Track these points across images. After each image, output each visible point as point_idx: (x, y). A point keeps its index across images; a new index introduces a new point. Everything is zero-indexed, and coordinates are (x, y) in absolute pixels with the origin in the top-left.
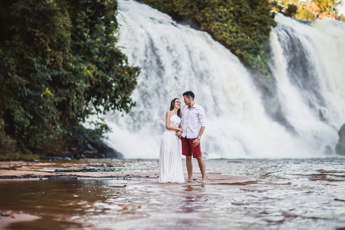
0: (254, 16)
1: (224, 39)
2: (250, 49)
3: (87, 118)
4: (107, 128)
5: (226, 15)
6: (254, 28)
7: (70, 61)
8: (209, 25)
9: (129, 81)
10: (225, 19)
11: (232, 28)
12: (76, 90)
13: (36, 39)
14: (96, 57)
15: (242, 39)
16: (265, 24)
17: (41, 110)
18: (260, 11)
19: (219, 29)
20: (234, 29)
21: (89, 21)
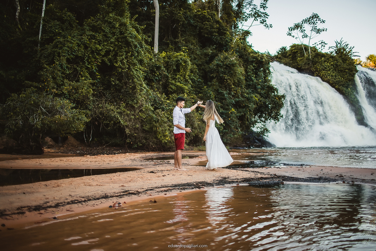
0: (345, 66)
1: (328, 80)
2: (344, 85)
3: (256, 125)
4: (267, 130)
5: (329, 67)
6: (345, 73)
7: (245, 93)
8: (319, 73)
9: (279, 103)
10: (328, 69)
11: (333, 74)
12: (249, 109)
13: (225, 81)
14: (259, 90)
15: (338, 79)
16: (352, 71)
17: (229, 120)
18: (348, 64)
19: (325, 75)
20: (334, 74)
21: (254, 71)
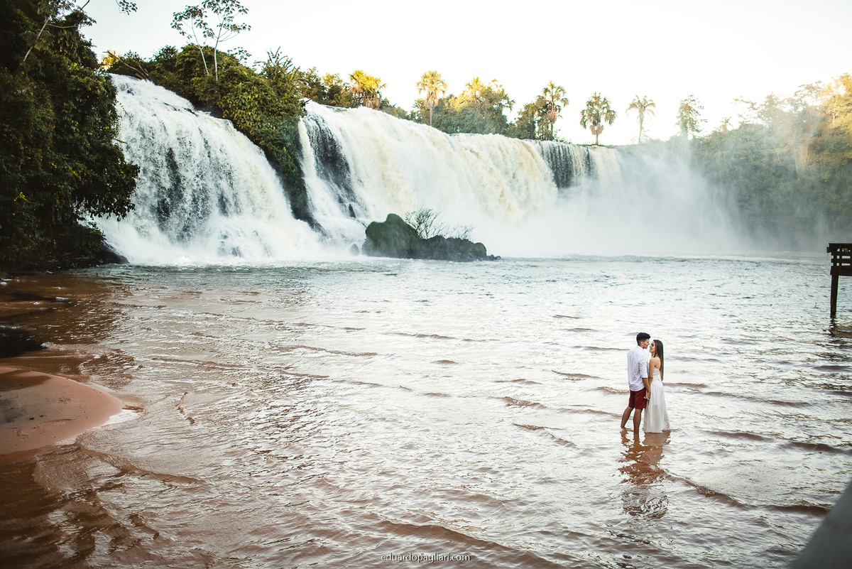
0: (281, 104)
1: (247, 129)
2: (275, 140)
5: (250, 103)
6: (280, 117)
7: (52, 160)
8: (231, 113)
9: (125, 182)
10: (249, 107)
11: (257, 117)
12: (59, 193)
13: (5, 135)
14: (87, 154)
15: (267, 129)
16: (293, 114)
17: (14, 217)
18: (287, 99)
19: (242, 117)
21: (79, 111)
